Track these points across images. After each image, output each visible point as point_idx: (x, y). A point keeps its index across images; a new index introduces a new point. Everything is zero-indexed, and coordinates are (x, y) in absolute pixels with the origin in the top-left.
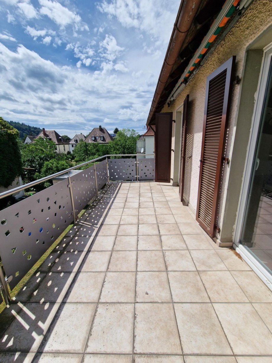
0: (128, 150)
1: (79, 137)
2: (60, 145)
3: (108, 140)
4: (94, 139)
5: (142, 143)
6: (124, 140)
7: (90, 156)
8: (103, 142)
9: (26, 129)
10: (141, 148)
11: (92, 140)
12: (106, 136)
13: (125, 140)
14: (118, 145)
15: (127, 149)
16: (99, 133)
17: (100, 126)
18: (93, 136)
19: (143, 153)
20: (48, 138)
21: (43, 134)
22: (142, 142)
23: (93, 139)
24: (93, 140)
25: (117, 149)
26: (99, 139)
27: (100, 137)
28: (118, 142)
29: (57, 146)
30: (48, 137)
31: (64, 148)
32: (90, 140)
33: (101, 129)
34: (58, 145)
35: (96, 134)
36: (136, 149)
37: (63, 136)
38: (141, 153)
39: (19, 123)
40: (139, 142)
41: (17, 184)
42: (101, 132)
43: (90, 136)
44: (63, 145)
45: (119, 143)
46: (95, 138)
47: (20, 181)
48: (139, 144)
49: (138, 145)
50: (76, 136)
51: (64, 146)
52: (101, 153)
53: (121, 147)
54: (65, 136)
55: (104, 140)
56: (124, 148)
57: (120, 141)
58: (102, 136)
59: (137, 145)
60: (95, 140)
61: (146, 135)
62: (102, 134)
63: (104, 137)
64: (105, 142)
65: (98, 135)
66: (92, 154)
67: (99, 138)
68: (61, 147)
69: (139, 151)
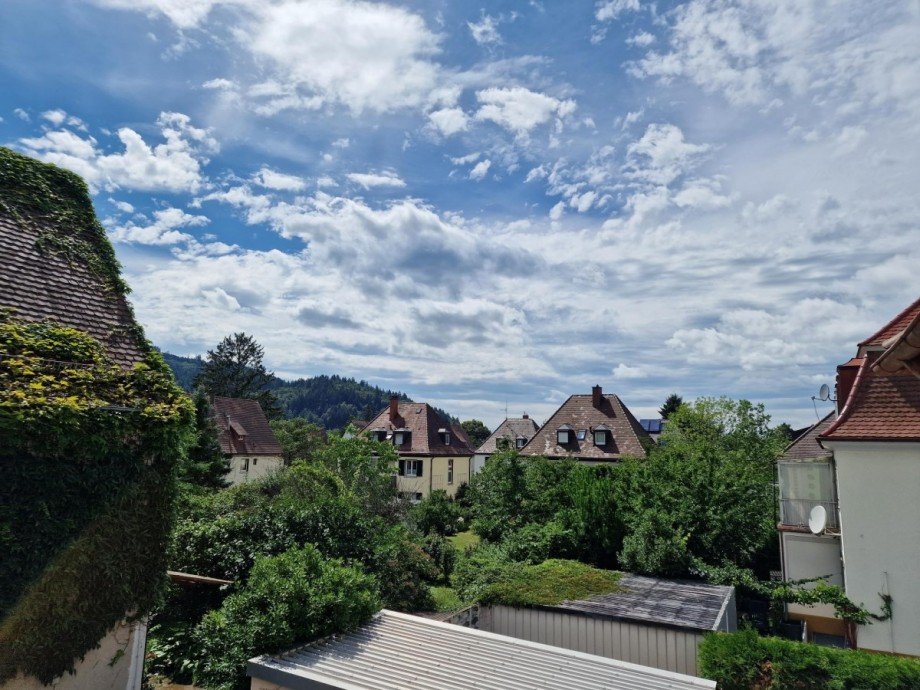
0: (725, 510)
1: (516, 429)
2: (436, 460)
3: (629, 447)
4: (566, 441)
5: (811, 477)
6: (704, 453)
7: (525, 520)
8: (607, 455)
9: (368, 400)
10: (810, 504)
11: (559, 444)
12: (619, 427)
13: (710, 455)
14: (669, 478)
15: (717, 503)
16: (589, 417)
17: (597, 390)
18: (565, 427)
19: (822, 533)
20: (401, 430)
21: (388, 416)
22: (816, 472)
23: (564, 438)
24: (563, 445)
25: (661, 499)
26: (589, 440)
27: (594, 432)
28: (671, 462)
29: (426, 462)
30: (403, 427)
31: (451, 469)
32: (548, 444)
33: (600, 401)
34: (429, 459)
35: (575, 421)
36: (776, 506)
37: (469, 423)
38: (810, 532)
39: (352, 381)
40: (790, 471)
41: (111, 665)
42: (598, 412)
43: (551, 426)
44: (446, 459)
45: (673, 466)
46: (571, 434)
47: (135, 645)
48: (795, 482)
49: (787, 484)
50: (507, 423)
51: (451, 462)
52: (579, 511)
53: (683, 489)
54: (474, 422)
55: (610, 445)
56: (702, 495)
57: (680, 456)
58: (601, 428)
59: (780, 484)
60: (572, 444)
61: (838, 433)
62: (601, 422)
63: (608, 434)
64: (615, 456)
65: (583, 423)
66: (536, 511)
67: (590, 435)
68: (441, 464)
69: (793, 521)
